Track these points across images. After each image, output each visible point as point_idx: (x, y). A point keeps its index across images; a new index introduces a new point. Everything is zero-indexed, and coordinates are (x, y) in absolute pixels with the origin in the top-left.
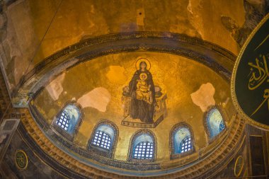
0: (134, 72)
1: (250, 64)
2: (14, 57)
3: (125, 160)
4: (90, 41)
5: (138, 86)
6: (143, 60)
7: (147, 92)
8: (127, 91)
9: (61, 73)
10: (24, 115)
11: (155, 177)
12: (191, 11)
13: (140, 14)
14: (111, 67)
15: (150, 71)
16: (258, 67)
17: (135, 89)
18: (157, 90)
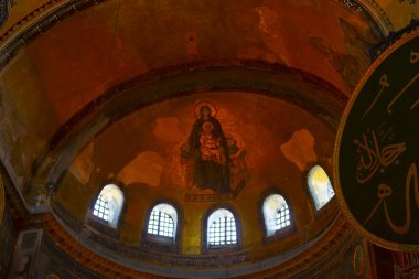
0: (193, 121)
1: (356, 141)
2: (18, 139)
3: (198, 253)
4: (122, 86)
5: (201, 141)
6: (204, 104)
7: (217, 147)
8: (187, 151)
9: (88, 143)
10: (46, 222)
11: (245, 276)
12: (265, 30)
13: (191, 39)
14: (159, 121)
15: (217, 118)
16: (367, 148)
17: (198, 145)
18: (230, 143)
